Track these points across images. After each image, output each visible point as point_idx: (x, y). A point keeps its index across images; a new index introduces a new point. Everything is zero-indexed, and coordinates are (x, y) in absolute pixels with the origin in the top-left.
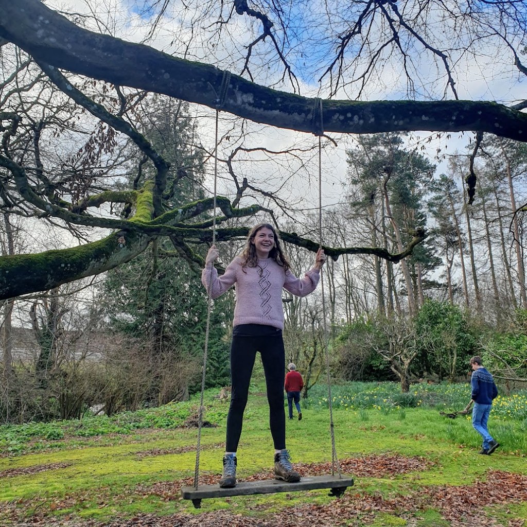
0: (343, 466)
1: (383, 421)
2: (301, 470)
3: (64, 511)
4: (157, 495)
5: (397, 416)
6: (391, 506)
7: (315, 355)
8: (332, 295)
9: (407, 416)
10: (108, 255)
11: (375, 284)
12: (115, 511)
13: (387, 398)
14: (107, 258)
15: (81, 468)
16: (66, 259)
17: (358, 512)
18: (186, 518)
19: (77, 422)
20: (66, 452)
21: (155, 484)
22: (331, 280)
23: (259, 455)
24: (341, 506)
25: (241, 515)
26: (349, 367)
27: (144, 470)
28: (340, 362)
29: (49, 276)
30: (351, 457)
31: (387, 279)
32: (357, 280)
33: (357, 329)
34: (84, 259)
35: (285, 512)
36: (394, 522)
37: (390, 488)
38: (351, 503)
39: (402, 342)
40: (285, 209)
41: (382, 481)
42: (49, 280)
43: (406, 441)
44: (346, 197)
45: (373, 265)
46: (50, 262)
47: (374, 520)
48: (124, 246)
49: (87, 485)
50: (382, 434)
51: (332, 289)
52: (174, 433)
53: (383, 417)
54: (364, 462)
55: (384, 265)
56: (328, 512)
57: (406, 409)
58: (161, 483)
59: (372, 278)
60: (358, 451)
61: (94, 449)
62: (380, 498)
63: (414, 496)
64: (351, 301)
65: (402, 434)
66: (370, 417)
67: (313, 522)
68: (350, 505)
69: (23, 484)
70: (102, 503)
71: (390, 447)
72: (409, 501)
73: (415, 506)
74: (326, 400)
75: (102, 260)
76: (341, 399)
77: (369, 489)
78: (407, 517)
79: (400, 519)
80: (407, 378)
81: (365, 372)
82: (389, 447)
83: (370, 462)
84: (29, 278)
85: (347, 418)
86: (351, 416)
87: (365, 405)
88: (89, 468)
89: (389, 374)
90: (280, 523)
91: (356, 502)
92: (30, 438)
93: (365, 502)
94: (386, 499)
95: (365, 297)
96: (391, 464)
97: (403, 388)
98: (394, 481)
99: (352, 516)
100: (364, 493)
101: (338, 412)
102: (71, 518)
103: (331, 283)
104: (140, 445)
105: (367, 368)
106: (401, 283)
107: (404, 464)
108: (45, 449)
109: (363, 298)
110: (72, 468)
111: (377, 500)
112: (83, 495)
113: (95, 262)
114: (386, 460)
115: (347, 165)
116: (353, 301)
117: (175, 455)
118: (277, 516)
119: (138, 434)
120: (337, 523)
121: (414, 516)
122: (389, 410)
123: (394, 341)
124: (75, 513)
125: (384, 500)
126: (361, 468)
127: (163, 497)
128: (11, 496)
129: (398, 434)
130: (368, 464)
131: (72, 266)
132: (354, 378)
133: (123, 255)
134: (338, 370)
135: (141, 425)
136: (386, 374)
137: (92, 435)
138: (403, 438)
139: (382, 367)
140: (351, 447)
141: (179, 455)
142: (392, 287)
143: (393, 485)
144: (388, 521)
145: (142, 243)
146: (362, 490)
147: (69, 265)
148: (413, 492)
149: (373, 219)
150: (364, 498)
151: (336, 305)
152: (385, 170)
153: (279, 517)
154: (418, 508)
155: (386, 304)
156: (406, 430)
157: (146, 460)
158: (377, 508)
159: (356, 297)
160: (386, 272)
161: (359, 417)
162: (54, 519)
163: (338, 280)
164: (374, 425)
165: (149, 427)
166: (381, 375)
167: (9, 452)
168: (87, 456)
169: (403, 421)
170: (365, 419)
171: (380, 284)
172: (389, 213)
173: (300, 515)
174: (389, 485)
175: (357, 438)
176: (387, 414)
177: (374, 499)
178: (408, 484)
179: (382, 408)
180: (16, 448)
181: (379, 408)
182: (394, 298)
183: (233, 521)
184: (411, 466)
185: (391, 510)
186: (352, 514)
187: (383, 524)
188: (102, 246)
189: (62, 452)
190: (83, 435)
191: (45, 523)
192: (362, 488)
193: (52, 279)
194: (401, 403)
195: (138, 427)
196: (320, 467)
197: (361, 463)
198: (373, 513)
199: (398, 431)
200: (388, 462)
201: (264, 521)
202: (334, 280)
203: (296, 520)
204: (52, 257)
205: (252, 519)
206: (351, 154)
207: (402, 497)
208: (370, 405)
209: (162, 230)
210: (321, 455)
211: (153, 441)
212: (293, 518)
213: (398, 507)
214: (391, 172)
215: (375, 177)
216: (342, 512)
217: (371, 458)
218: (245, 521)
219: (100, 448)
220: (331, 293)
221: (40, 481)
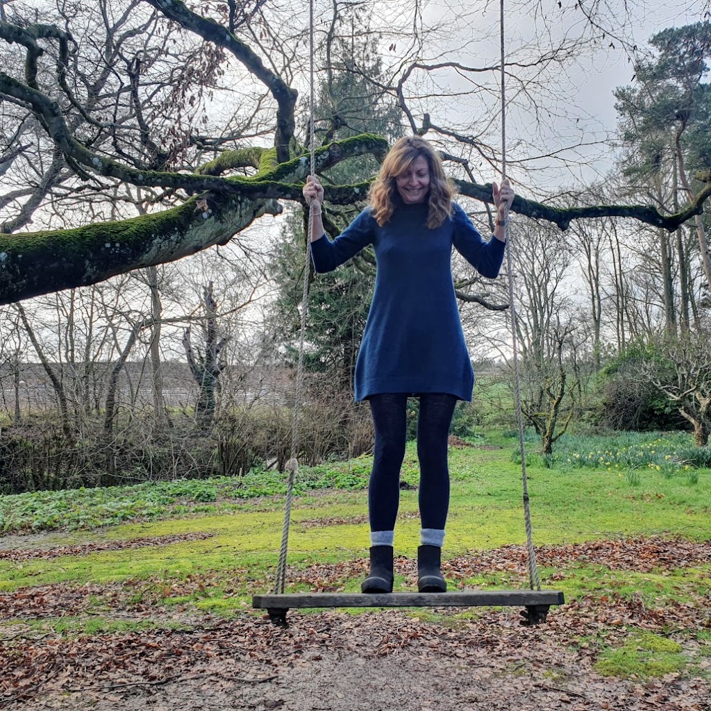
0: (590, 552)
1: (662, 486)
2: (523, 556)
3: (178, 599)
4: (308, 583)
5: (685, 480)
6: (657, 619)
7: (562, 394)
8: (597, 310)
9: (700, 479)
10: (183, 229)
11: (661, 292)
12: (245, 603)
13: (672, 455)
14: (182, 235)
15: (223, 540)
16: (113, 236)
17: (601, 625)
18: (338, 619)
19: (237, 479)
20: (213, 518)
21: (310, 567)
22: (595, 288)
23: (467, 530)
24: (575, 615)
25: (418, 619)
26: (617, 411)
27: (304, 546)
28: (605, 404)
29: (87, 262)
30: (604, 538)
31: (680, 284)
32: (635, 288)
33: (633, 356)
34: (143, 235)
35: (485, 618)
36: (658, 647)
37: (659, 589)
38: (591, 610)
39: (697, 372)
40: (494, 163)
41: (647, 577)
42: (89, 269)
43: (695, 517)
44: (617, 163)
45: (659, 264)
46: (87, 240)
47: (625, 640)
48: (210, 216)
49: (222, 564)
50: (657, 506)
51: (596, 302)
52: (357, 495)
53: (662, 480)
54: (623, 547)
55: (676, 264)
56: (553, 623)
57: (700, 471)
58: (318, 565)
59: (659, 284)
60: (616, 530)
61: (250, 515)
62: (640, 605)
63: (697, 606)
64: (625, 318)
65: (690, 506)
66: (643, 481)
67: (526, 637)
68: (589, 614)
69: (146, 558)
70: (231, 591)
71: (669, 526)
72: (689, 613)
73: (698, 621)
74: (578, 456)
75: (172, 238)
76: (601, 455)
77: (624, 589)
78: (681, 638)
79: (671, 640)
80: (704, 425)
81: (642, 418)
82: (665, 525)
83: (632, 548)
84: (55, 265)
85: (607, 482)
86: (613, 479)
87: (636, 464)
88: (233, 541)
89: (679, 420)
90: (473, 635)
91: (600, 610)
92: (175, 499)
93: (614, 610)
94: (650, 607)
95: (647, 312)
96: (665, 551)
97: (698, 440)
98: (667, 578)
99: (589, 631)
100: (614, 596)
101: (594, 473)
102: (185, 610)
103: (595, 292)
104: (310, 511)
105: (644, 412)
106: (702, 289)
107: (688, 552)
108: (187, 514)
109: (644, 314)
110: (214, 539)
111: (634, 608)
112: (210, 578)
113: (160, 241)
114: (659, 545)
115: (617, 113)
116: (628, 317)
117: (352, 526)
118: (470, 625)
119: (311, 496)
120: (564, 641)
121: (695, 638)
122: (672, 472)
123: (685, 372)
124: (191, 603)
125: (647, 609)
126: (617, 555)
127: (315, 586)
128: (124, 573)
129: (684, 506)
130: (629, 550)
131: (122, 246)
132: (627, 426)
133: (209, 231)
134: (603, 415)
135: (317, 484)
136: (675, 421)
137: (251, 496)
138: (691, 512)
139: (668, 410)
140: (607, 523)
141: (357, 526)
142: (687, 297)
143: (664, 585)
144: (649, 643)
145: (243, 212)
146: (611, 591)
147: (118, 245)
148: (697, 598)
149: (660, 193)
150: (614, 603)
151: (601, 325)
152: (678, 117)
153: (475, 626)
154: (701, 625)
155: (678, 321)
156: (696, 500)
157: (310, 532)
158: (632, 621)
159: (634, 312)
160: (679, 273)
161: (626, 480)
162: (163, 609)
163: (606, 288)
164: (647, 492)
165: (328, 487)
166: (667, 422)
167: (144, 516)
168: (236, 524)
169: (694, 487)
170: (635, 484)
171: (670, 292)
172: (685, 183)
173: (508, 625)
174: (659, 585)
175: (618, 511)
176: (669, 477)
177: (630, 606)
178: (691, 584)
179: (662, 468)
180: (152, 512)
181: (658, 468)
182: (691, 311)
183: (405, 629)
184: (699, 556)
185: (657, 626)
186: (590, 628)
187: (639, 647)
188: (173, 215)
189: (207, 518)
190: (240, 497)
191: (150, 613)
192: (613, 587)
193: (92, 267)
194: (693, 462)
195: (313, 487)
196: (554, 551)
197: (618, 548)
198: (624, 628)
199: (684, 502)
200: (661, 549)
201: (450, 631)
202: (600, 288)
203: (500, 633)
204: (92, 233)
205: (434, 626)
206: (621, 95)
207: (677, 605)
208: (644, 463)
209: (270, 188)
210: (559, 534)
211: (327, 505)
212: (495, 629)
213: (668, 621)
214: (688, 118)
215: (662, 128)
216: (575, 624)
217: (635, 541)
218: (423, 629)
219: (256, 514)
220: (594, 307)
221: (167, 556)
